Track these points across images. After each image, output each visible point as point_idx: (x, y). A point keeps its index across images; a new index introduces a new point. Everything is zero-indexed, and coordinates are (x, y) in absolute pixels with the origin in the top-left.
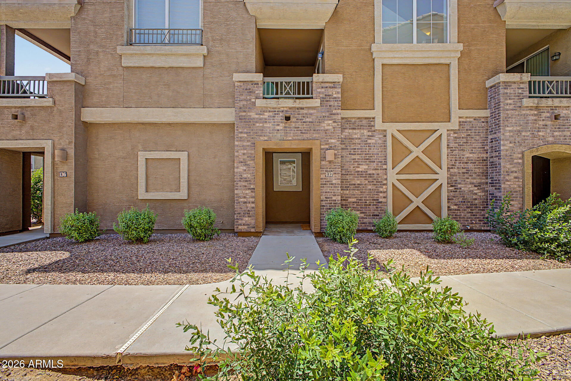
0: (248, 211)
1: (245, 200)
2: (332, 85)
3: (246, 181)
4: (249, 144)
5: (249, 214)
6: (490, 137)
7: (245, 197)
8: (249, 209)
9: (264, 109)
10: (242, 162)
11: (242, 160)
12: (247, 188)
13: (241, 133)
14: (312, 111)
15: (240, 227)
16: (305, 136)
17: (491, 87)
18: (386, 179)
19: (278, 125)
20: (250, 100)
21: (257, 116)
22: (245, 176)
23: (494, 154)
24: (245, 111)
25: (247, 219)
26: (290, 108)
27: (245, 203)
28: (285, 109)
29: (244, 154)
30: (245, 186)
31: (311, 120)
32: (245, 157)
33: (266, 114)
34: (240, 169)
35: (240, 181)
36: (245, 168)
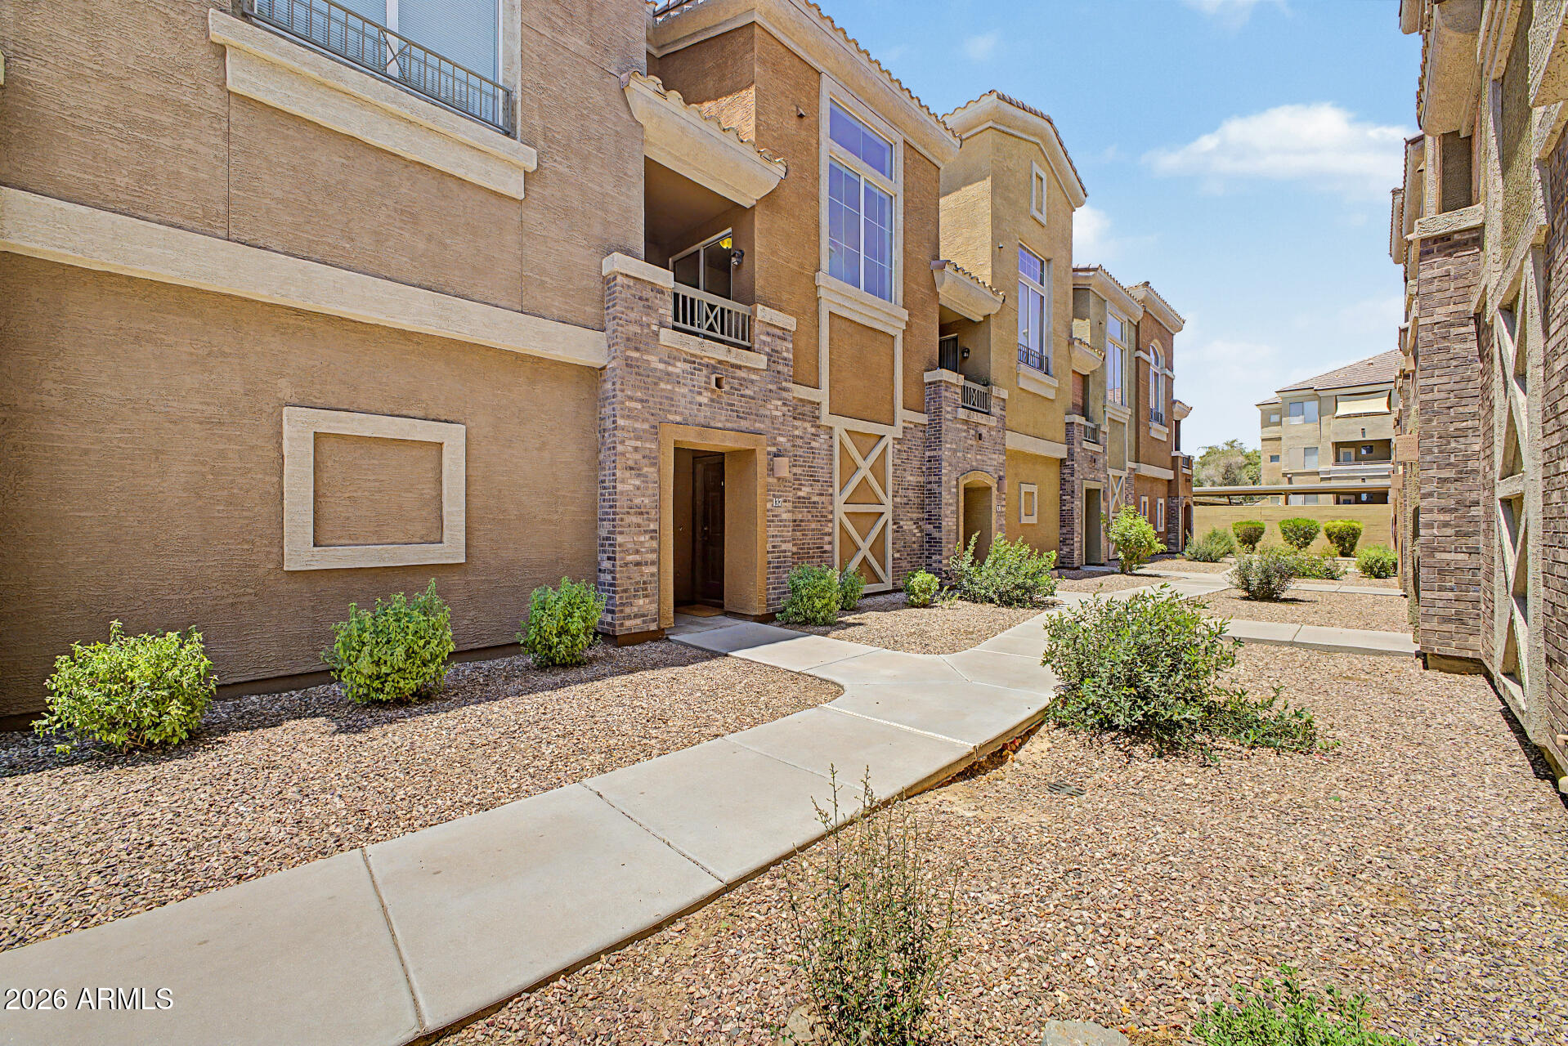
0: (644, 583)
1: (638, 558)
2: (779, 333)
3: (641, 513)
4: (646, 426)
5: (646, 589)
6: (928, 454)
7: (637, 552)
8: (645, 579)
9: (675, 353)
10: (631, 469)
11: (631, 463)
12: (642, 529)
13: (631, 398)
14: (754, 377)
15: (628, 623)
16: (744, 424)
17: (930, 383)
18: (832, 512)
19: (700, 393)
20: (649, 326)
21: (661, 366)
22: (637, 501)
23: (933, 478)
24: (637, 349)
25: (641, 602)
26: (720, 362)
27: (638, 564)
28: (713, 362)
29: (636, 449)
30: (639, 526)
31: (752, 394)
32: (638, 456)
33: (679, 364)
34: (627, 484)
35: (628, 513)
36: (637, 482)
